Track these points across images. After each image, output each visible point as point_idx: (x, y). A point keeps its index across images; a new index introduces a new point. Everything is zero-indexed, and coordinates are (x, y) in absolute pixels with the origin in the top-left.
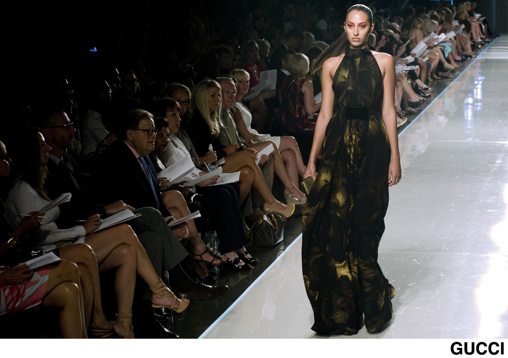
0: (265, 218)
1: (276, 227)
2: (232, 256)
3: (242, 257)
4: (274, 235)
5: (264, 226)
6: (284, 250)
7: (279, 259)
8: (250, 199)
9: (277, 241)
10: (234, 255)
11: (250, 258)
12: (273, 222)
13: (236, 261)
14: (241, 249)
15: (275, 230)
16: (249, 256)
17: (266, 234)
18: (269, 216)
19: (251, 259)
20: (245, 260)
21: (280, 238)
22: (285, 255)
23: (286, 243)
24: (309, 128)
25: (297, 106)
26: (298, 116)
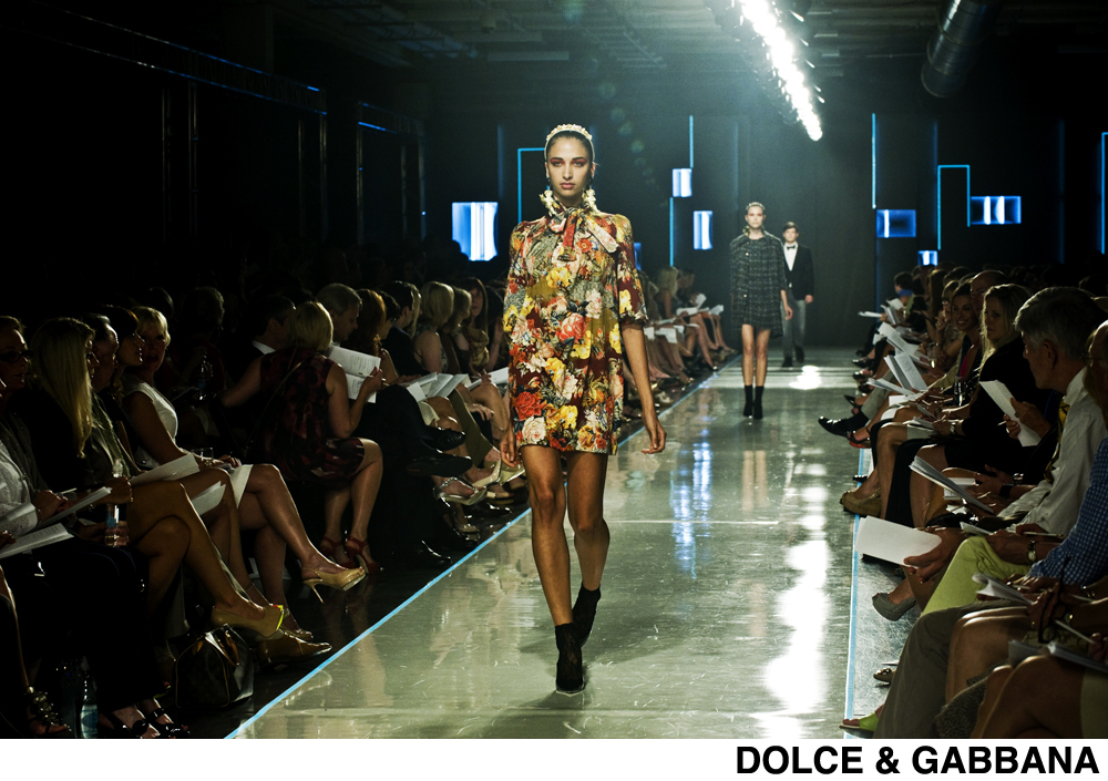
0: (210, 638)
1: (235, 660)
2: (129, 716)
3: (151, 719)
4: (231, 682)
5: (207, 655)
9: (239, 694)
10: (135, 714)
11: (169, 725)
12: (228, 648)
13: (139, 728)
14: (149, 704)
15: (234, 669)
16: (168, 718)
17: (212, 677)
18: (219, 635)
19: (170, 727)
20: (159, 727)
21: (244, 689)
22: (256, 724)
23: (260, 700)
24: (324, 470)
25: (305, 416)
26: (304, 436)
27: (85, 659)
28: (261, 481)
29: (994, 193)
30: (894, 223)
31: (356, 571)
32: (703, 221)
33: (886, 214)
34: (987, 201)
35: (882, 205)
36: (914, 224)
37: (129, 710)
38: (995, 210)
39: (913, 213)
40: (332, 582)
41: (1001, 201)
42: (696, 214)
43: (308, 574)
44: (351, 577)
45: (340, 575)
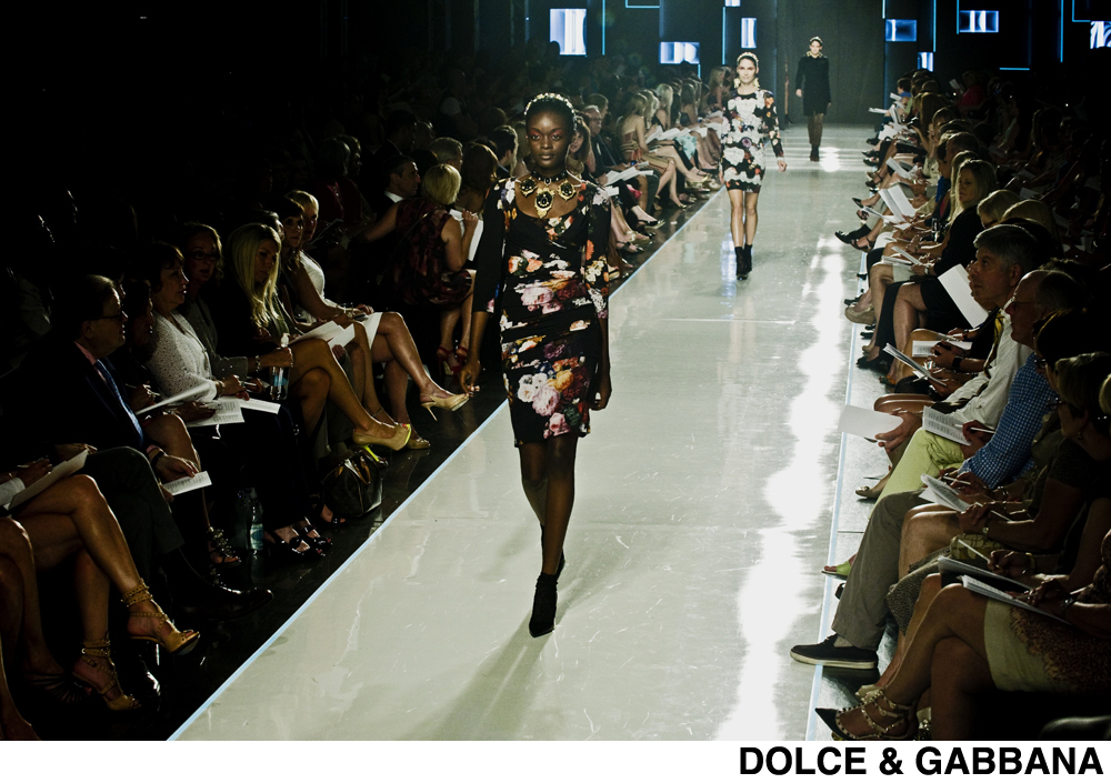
0: (349, 465)
1: (367, 481)
2: (287, 534)
3: (303, 535)
4: (364, 497)
5: (346, 478)
6: (382, 522)
7: (372, 538)
8: (324, 427)
9: (371, 505)
10: (291, 532)
11: (316, 538)
12: (362, 471)
13: (295, 543)
14: (302, 523)
15: (367, 487)
16: (316, 533)
17: (350, 494)
18: (355, 461)
19: (318, 539)
20: (309, 541)
21: (375, 500)
22: (383, 531)
23: (388, 509)
24: (440, 299)
25: (425, 257)
26: (425, 274)
27: (253, 490)
28: (389, 326)
29: (978, 8)
30: (900, 30)
31: (462, 396)
32: (748, 26)
33: (894, 22)
34: (972, 14)
35: (890, 16)
36: (915, 31)
37: (287, 529)
38: (979, 22)
39: (914, 24)
40: (443, 405)
41: (983, 14)
42: (743, 20)
43: (424, 399)
44: (457, 401)
45: (449, 399)
